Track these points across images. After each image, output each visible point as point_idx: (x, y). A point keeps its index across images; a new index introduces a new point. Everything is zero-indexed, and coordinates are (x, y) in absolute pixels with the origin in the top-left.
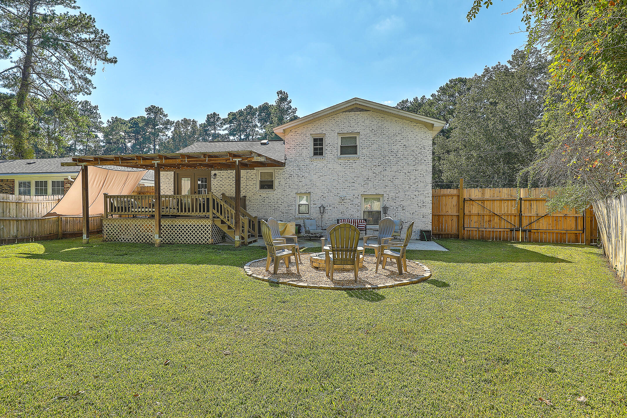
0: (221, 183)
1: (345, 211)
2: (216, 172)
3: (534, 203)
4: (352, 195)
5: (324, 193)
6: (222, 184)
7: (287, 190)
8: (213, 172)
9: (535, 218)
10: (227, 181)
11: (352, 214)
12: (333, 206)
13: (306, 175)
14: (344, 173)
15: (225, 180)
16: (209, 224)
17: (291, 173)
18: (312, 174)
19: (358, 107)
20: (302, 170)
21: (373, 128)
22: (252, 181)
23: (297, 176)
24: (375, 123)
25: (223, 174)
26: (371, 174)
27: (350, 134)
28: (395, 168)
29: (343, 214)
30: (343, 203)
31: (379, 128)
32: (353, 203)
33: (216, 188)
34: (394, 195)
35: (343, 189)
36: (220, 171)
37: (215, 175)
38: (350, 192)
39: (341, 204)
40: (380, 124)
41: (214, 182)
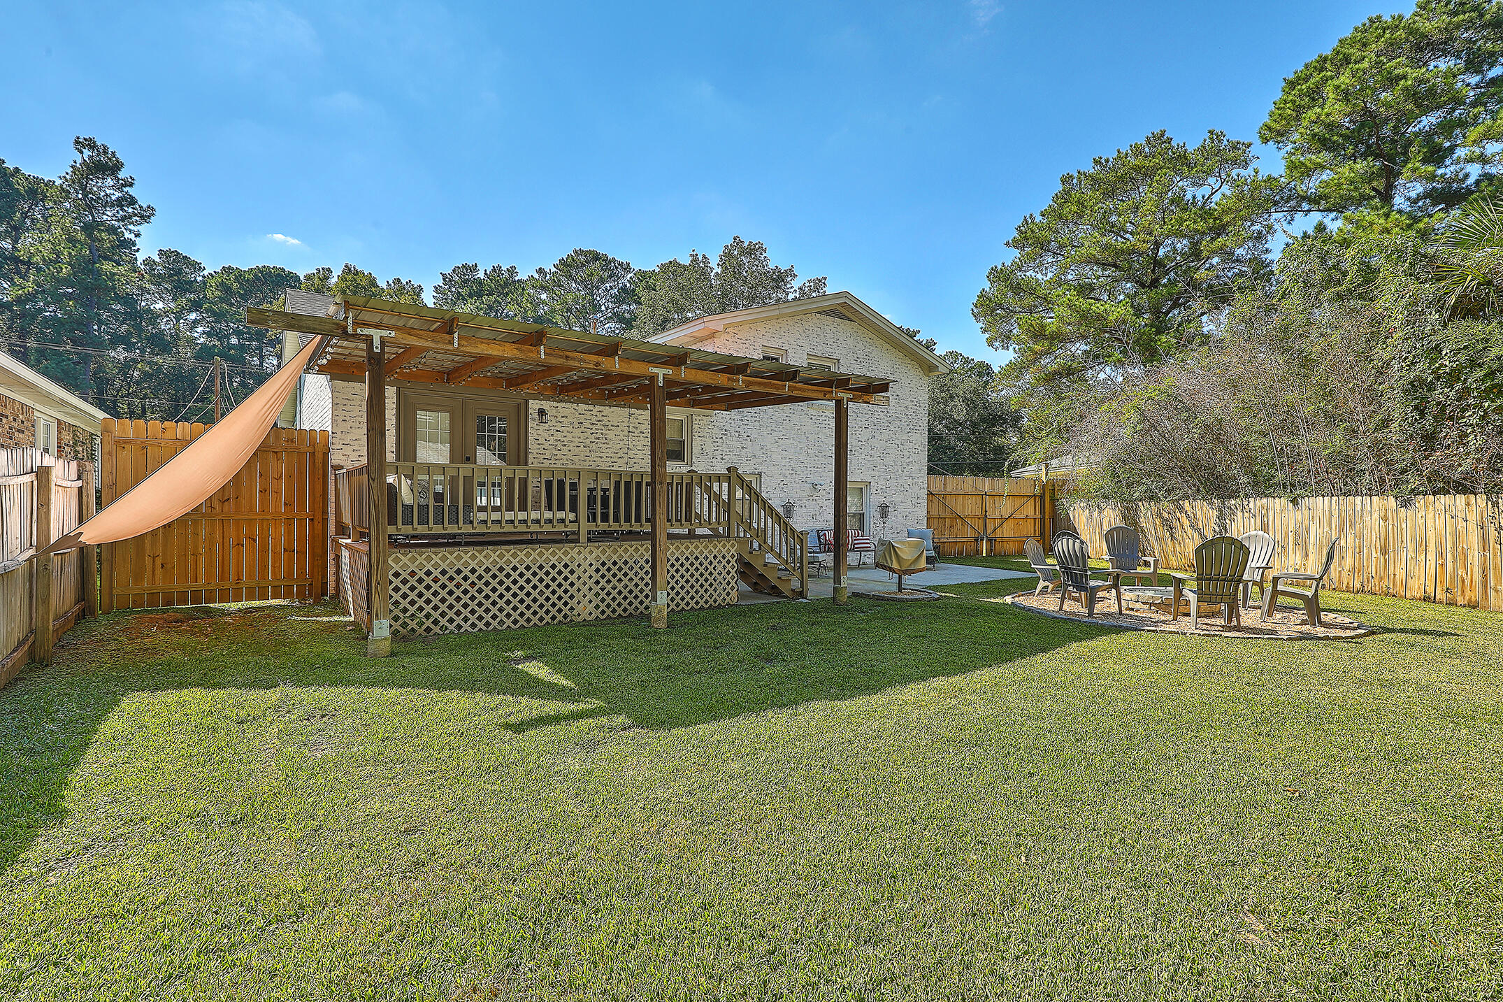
0: (558, 436)
1: (818, 514)
2: (546, 405)
3: (997, 499)
4: (828, 482)
5: (784, 476)
6: (562, 439)
7: (718, 464)
8: (534, 405)
9: (1000, 521)
10: (577, 432)
11: (829, 518)
12: (799, 503)
13: (754, 433)
14: (816, 437)
15: (570, 429)
17: (725, 428)
18: (765, 434)
19: (842, 310)
20: (746, 422)
21: (859, 356)
22: (641, 439)
23: (737, 434)
24: (860, 346)
25: (565, 412)
26: (855, 442)
27: (826, 359)
28: (885, 436)
29: (815, 520)
30: (814, 497)
31: (866, 357)
32: (829, 496)
33: (544, 452)
34: (884, 483)
35: (814, 469)
36: (555, 404)
37: (542, 412)
38: (825, 475)
39: (811, 498)
40: (867, 350)
41: (538, 432)
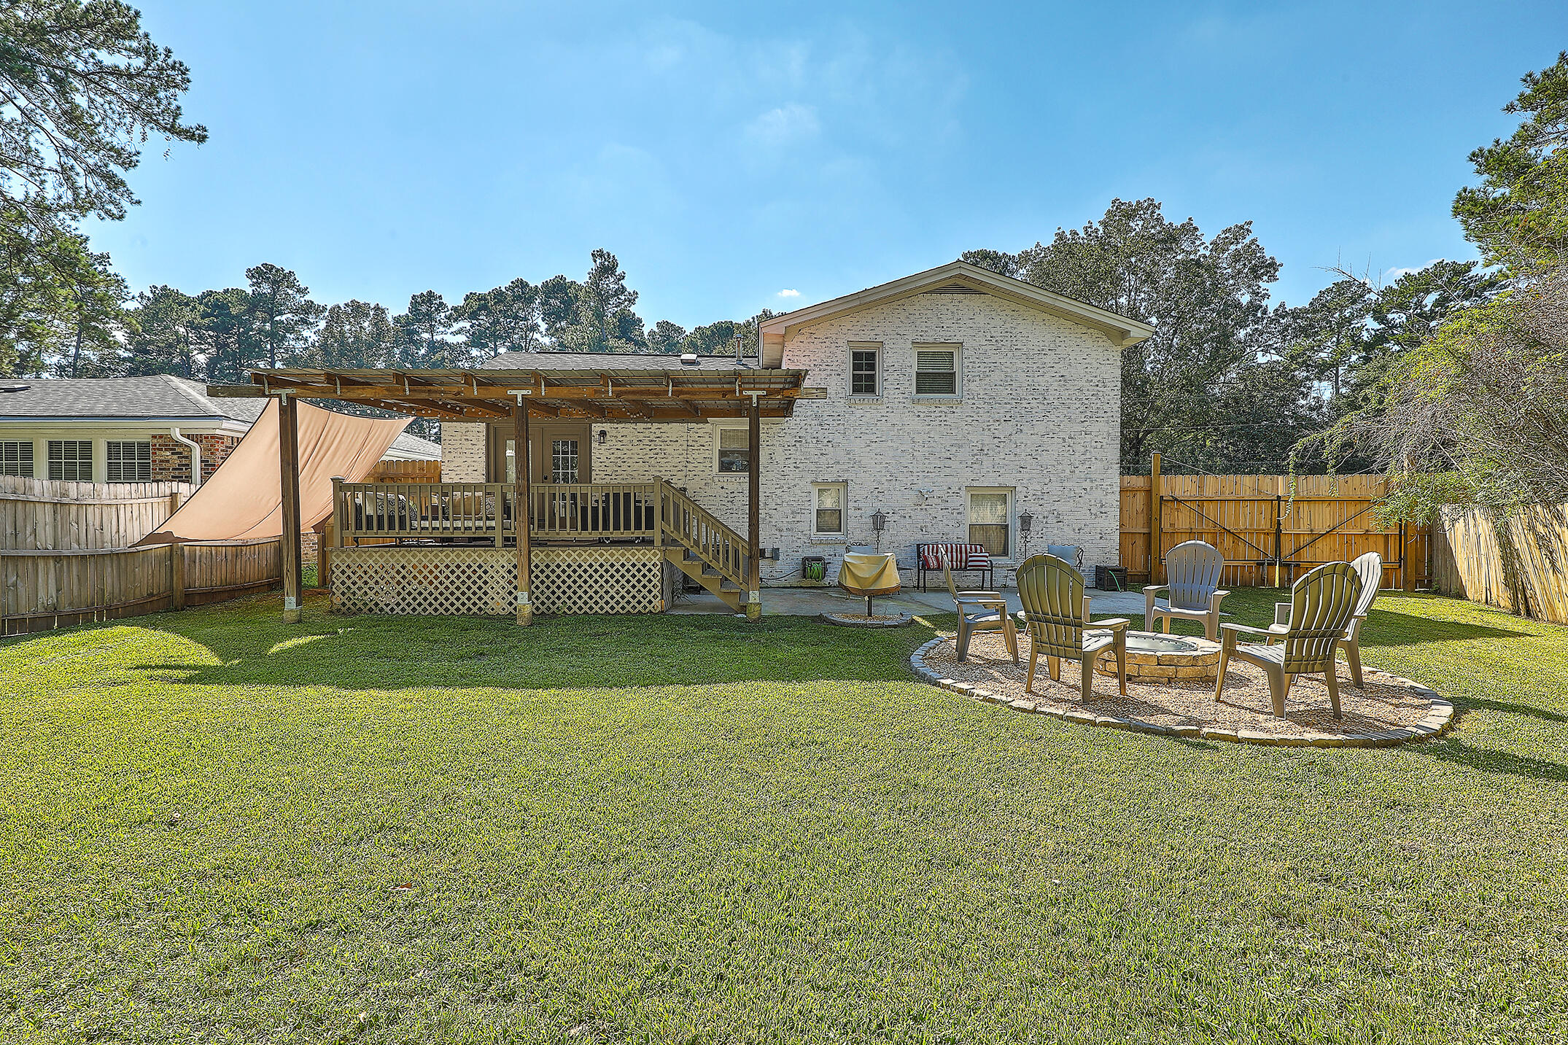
0: (619, 454)
1: (929, 525)
2: (606, 427)
3: (1305, 508)
4: (946, 488)
5: (879, 483)
6: (622, 457)
7: (791, 473)
8: (597, 428)
9: (1308, 539)
10: (636, 449)
11: (946, 530)
12: (902, 512)
13: (838, 438)
14: (926, 436)
15: (630, 447)
16: (655, 560)
17: (800, 434)
18: (852, 438)
19: (961, 282)
20: (827, 427)
21: (994, 334)
22: (702, 451)
23: (814, 441)
24: (998, 322)
25: (625, 432)
26: (987, 440)
27: (941, 345)
28: (1040, 428)
29: (924, 533)
30: (923, 507)
31: (1006, 334)
32: (947, 505)
33: (606, 469)
34: (1038, 487)
35: (923, 474)
36: (616, 425)
37: (603, 433)
38: (940, 480)
39: (919, 508)
40: (1007, 325)
41: (601, 452)
